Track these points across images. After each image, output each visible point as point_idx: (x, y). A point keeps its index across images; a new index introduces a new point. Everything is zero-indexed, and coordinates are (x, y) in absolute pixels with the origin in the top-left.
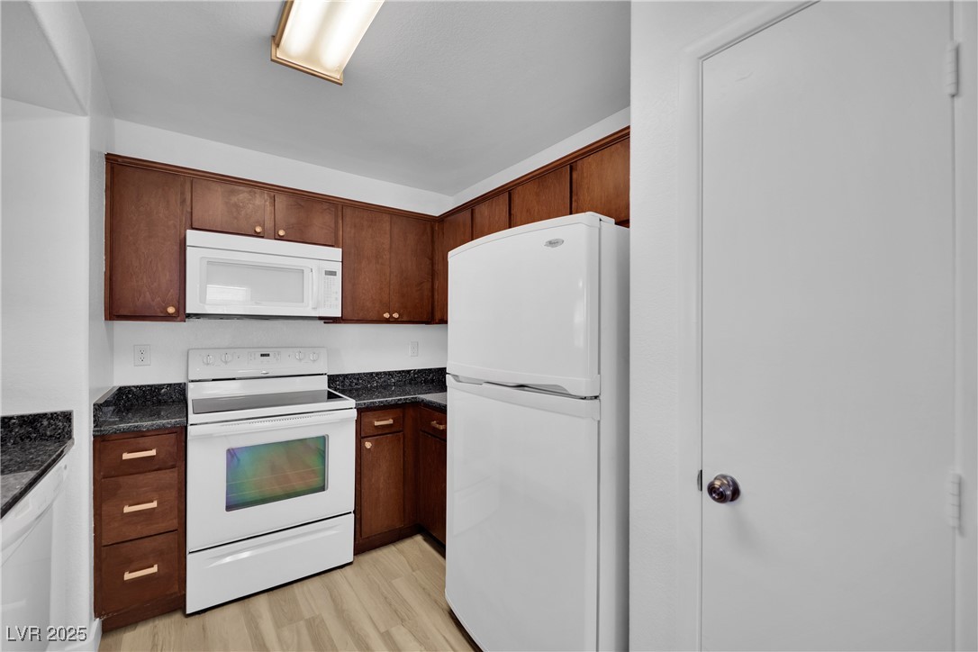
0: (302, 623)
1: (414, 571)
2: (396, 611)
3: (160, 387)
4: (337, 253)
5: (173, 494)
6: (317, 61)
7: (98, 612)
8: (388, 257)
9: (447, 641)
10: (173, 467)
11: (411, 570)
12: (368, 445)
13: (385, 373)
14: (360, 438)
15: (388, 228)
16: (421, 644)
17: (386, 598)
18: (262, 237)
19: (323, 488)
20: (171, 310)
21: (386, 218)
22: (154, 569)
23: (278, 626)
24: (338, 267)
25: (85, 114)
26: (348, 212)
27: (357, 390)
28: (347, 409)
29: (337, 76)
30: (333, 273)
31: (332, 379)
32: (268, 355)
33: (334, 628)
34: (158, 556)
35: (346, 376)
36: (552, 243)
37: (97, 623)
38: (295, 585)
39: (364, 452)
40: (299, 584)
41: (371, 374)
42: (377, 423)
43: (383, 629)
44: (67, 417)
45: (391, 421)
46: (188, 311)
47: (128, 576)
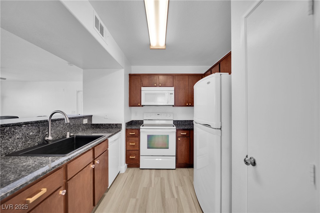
0: (160, 178)
1: (190, 176)
2: (181, 183)
3: (139, 121)
4: (173, 88)
5: (138, 143)
6: (159, 46)
7: (126, 163)
8: (188, 88)
9: (191, 194)
10: (138, 137)
11: (189, 175)
12: (179, 139)
13: (189, 121)
14: (177, 137)
15: (188, 80)
16: (184, 192)
17: (180, 179)
18: (156, 87)
19: (168, 148)
20: (139, 104)
21: (187, 77)
22: (134, 157)
23: (155, 176)
24: (173, 92)
25: (123, 68)
26: (176, 77)
27: (181, 125)
28: (174, 129)
29: (164, 47)
30: (172, 94)
31: (174, 121)
32: (159, 115)
33: (166, 181)
34: (135, 155)
35: (178, 121)
36: (208, 83)
37: (126, 165)
38: (161, 170)
39: (178, 141)
40: (162, 170)
41: (185, 121)
42: (182, 134)
43: (176, 186)
44: (121, 125)
45: (186, 134)
46: (142, 105)
47: (130, 157)
